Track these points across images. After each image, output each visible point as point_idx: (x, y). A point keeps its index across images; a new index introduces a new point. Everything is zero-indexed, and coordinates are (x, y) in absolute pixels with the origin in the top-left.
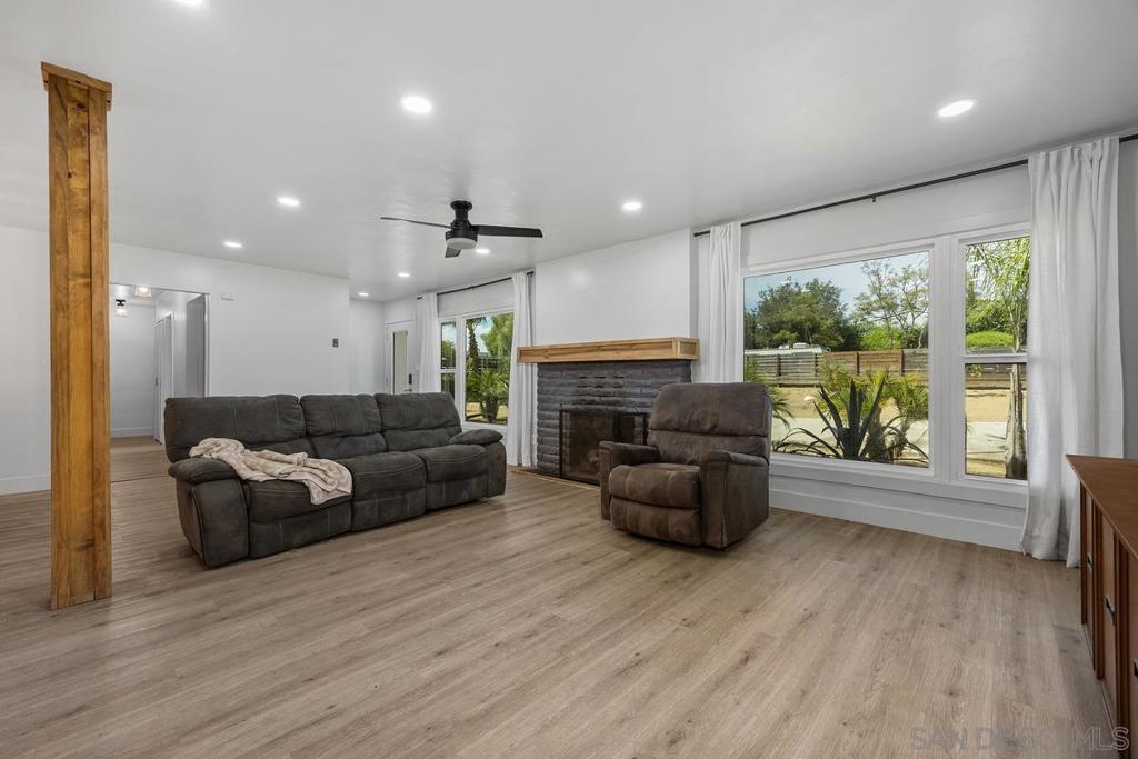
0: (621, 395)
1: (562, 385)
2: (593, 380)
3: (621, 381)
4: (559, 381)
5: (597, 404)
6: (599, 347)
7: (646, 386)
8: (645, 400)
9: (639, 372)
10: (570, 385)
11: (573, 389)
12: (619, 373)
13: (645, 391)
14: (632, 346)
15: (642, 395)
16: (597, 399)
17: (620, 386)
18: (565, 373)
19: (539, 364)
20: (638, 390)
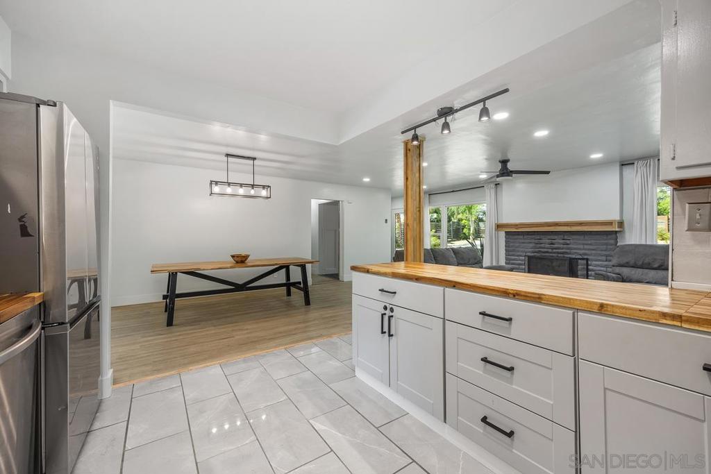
0: (568, 249)
1: (523, 243)
2: (548, 241)
3: (568, 242)
4: (521, 241)
5: (551, 253)
6: (556, 224)
7: (587, 244)
8: (587, 252)
9: (582, 237)
10: (530, 243)
11: (531, 245)
12: (566, 237)
13: (586, 247)
14: (581, 224)
15: (584, 249)
16: (550, 250)
17: (568, 244)
18: (525, 237)
19: (507, 233)
20: (582, 247)
